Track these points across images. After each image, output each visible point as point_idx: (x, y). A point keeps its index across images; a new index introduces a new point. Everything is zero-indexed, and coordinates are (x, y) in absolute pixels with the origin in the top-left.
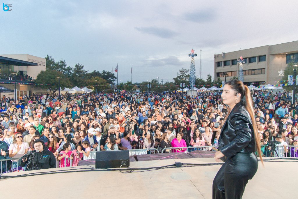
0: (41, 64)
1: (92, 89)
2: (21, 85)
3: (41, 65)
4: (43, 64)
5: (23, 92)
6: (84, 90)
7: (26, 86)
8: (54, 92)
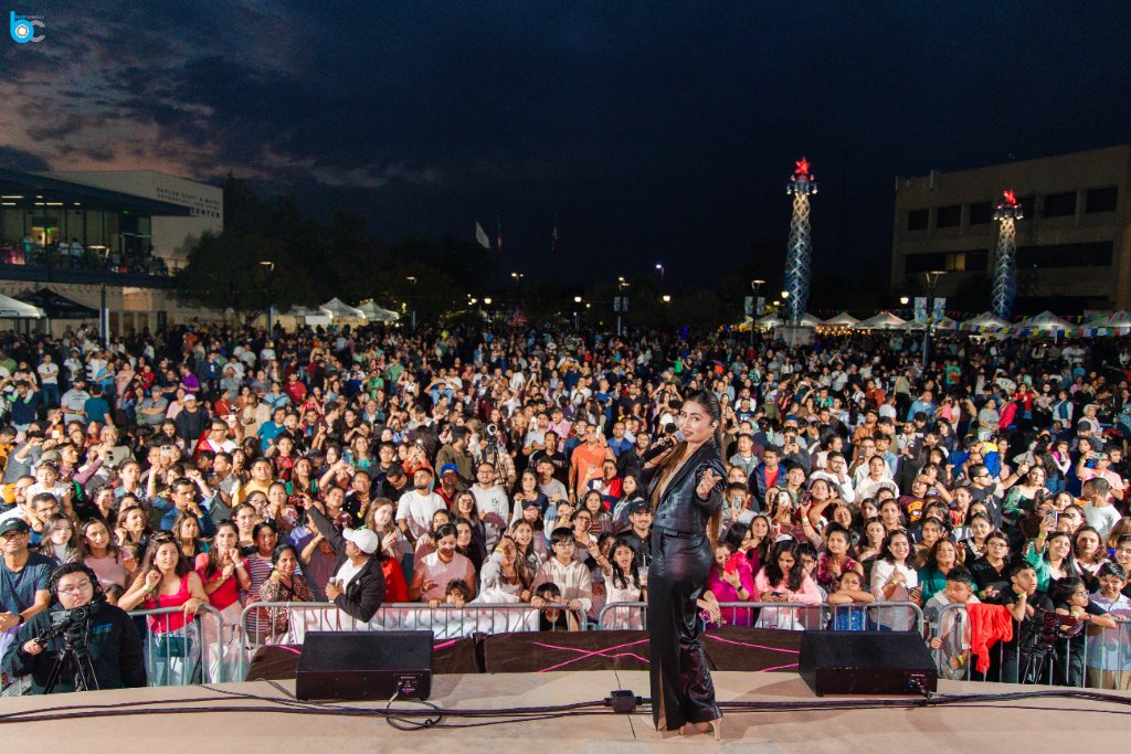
0: (205, 208)
1: (397, 308)
2: (127, 290)
3: (203, 212)
4: (211, 210)
5: (136, 315)
6: (365, 312)
7: (145, 294)
8: (250, 319)
